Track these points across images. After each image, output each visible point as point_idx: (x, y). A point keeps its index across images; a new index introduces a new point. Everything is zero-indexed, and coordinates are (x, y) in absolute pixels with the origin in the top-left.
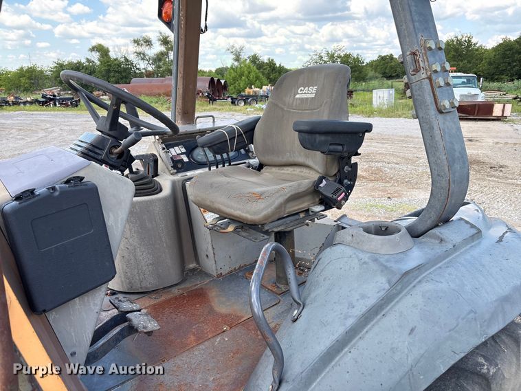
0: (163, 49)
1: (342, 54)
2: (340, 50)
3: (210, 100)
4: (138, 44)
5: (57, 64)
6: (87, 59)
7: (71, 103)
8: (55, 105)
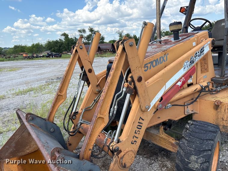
0: (90, 33)
1: (165, 31)
2: (164, 30)
3: (113, 52)
4: (80, 32)
5: (48, 42)
6: (60, 39)
7: (59, 56)
8: (52, 57)
